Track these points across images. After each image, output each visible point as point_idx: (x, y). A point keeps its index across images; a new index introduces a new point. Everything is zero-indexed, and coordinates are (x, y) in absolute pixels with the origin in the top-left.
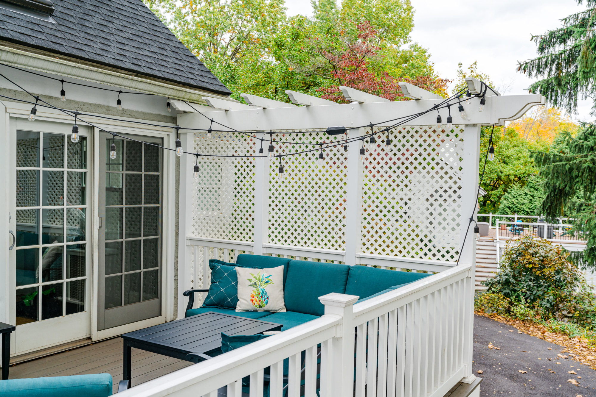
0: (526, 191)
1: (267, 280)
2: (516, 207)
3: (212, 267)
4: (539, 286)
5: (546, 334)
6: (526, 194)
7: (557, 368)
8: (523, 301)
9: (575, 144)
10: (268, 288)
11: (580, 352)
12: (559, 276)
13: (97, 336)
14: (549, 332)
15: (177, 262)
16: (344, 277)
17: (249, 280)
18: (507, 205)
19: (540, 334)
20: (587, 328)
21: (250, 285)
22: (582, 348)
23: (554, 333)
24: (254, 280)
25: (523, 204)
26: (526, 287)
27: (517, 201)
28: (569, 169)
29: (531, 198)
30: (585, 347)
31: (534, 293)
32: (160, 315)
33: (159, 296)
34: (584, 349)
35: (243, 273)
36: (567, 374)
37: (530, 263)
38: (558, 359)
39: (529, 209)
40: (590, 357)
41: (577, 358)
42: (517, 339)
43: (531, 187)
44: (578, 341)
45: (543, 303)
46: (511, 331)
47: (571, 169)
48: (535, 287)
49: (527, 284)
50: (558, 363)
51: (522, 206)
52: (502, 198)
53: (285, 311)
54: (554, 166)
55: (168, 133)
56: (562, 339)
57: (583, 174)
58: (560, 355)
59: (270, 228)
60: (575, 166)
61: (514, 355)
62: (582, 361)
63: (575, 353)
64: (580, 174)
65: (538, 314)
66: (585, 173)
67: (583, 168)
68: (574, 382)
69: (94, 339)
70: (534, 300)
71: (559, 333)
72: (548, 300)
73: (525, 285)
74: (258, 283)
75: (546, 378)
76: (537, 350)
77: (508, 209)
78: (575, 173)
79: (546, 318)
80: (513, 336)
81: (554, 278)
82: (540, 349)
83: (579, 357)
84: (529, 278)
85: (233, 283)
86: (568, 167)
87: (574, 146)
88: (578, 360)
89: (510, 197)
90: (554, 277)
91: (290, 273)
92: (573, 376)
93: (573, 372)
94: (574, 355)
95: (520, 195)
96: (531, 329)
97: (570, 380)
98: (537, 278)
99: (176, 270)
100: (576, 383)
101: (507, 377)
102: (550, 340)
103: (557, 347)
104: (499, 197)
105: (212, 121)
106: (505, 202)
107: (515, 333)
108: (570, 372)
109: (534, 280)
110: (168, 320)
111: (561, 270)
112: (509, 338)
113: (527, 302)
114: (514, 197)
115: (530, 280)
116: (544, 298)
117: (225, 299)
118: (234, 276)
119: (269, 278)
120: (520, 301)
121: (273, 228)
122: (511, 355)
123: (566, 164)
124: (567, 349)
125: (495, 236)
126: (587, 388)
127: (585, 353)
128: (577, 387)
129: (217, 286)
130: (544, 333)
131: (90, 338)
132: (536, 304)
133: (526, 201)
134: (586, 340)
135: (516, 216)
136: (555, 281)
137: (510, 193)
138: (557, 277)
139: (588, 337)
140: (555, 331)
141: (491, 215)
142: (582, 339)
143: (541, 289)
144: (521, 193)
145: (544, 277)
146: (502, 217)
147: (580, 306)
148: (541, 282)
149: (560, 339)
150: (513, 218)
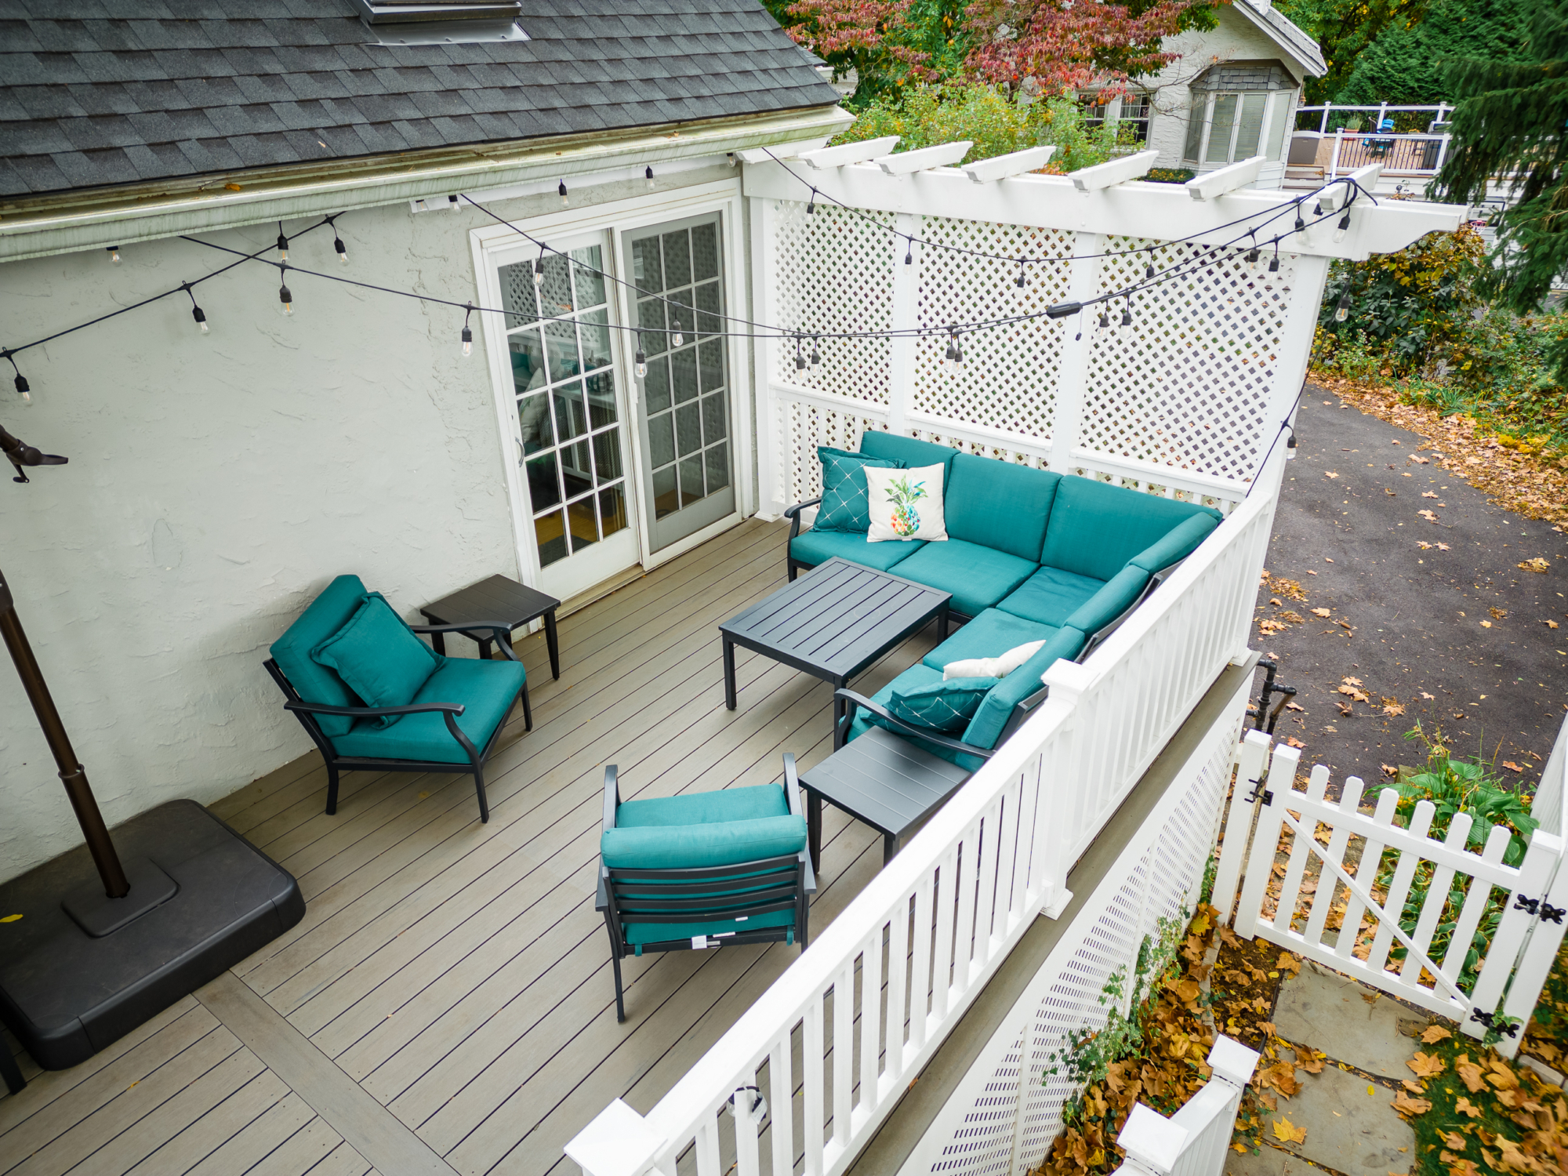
0: (1420, 35)
1: (916, 491)
2: (1388, 77)
3: (825, 461)
4: (1402, 307)
5: (1395, 410)
6: (1418, 44)
7: (1405, 486)
8: (1363, 339)
9: (1551, 29)
10: (919, 505)
11: (1455, 447)
12: (1447, 289)
13: (650, 562)
14: (1402, 405)
15: (754, 422)
16: (1047, 496)
17: (888, 491)
18: (1369, 74)
19: (1383, 408)
20: (1482, 393)
21: (891, 500)
22: (1461, 440)
23: (1412, 407)
24: (896, 491)
25: (1404, 70)
26: (1375, 310)
27: (1393, 63)
28: (1519, 106)
29: (1427, 53)
30: (1468, 438)
31: (1388, 323)
32: (734, 511)
33: (730, 482)
34: (1465, 442)
35: (880, 478)
36: (1418, 496)
38: (1409, 464)
39: (1418, 80)
40: (1472, 460)
41: (1446, 462)
42: (1336, 421)
44: (1457, 422)
45: (1403, 344)
46: (1327, 403)
47: (1523, 106)
48: (1393, 311)
49: (1376, 304)
50: (1406, 474)
51: (1403, 75)
52: (1361, 55)
53: (946, 538)
54: (1487, 100)
55: (729, 199)
56: (1424, 419)
57: (1547, 117)
58: (1413, 457)
59: (917, 384)
60: (1534, 98)
61: (1323, 458)
62: (1455, 469)
63: (1444, 450)
64: (1541, 117)
65: (1385, 365)
66: (1553, 114)
67: (1552, 103)
68: (1428, 514)
69: (647, 568)
70: (1385, 338)
71: (1422, 406)
72: (1414, 338)
73: (1372, 307)
74: (904, 497)
75: (1377, 508)
76: (1371, 446)
77: (1369, 83)
78: (1531, 114)
79: (1400, 373)
80: (1328, 416)
81: (1437, 293)
82: (1377, 443)
83: (1450, 462)
84: (1384, 291)
85: (861, 492)
86: (1517, 100)
87: (1545, 34)
88: (1447, 467)
89: (1379, 53)
90: (1437, 290)
91: (955, 478)
92: (1428, 503)
93: (1431, 494)
94: (1441, 456)
95: (1403, 47)
96: (1367, 397)
97: (1422, 512)
98: (1401, 293)
99: (755, 435)
100: (1433, 519)
101: (1303, 507)
102: (1400, 422)
103: (1411, 438)
104: (1353, 53)
105: (815, 191)
106: (1365, 65)
107: (1335, 407)
108: (1425, 495)
109: (1393, 297)
110: (746, 516)
111: (1455, 276)
112: (1320, 419)
113: (1369, 341)
114: (1389, 54)
115: (1386, 296)
116: (1406, 334)
117: (848, 518)
118: (863, 480)
119: (921, 487)
120: (1354, 338)
121: (923, 372)
122: (1318, 458)
123: (1515, 94)
124: (1429, 443)
125: (1329, 164)
126: (1451, 529)
127: (1464, 451)
128: (1432, 527)
129: (833, 495)
130: (1391, 406)
131: (639, 565)
132: (1388, 343)
133: (1413, 62)
134: (1472, 422)
135: (1383, 108)
136: (1438, 299)
137: (1380, 43)
138: (1443, 291)
139: (1477, 414)
140: (1413, 402)
141: (1327, 107)
142: (1463, 421)
143: (1405, 314)
144: (1408, 40)
145: (1413, 289)
146: (1352, 112)
147: (1477, 351)
148: (1408, 301)
149: (1421, 419)
150: (1376, 114)
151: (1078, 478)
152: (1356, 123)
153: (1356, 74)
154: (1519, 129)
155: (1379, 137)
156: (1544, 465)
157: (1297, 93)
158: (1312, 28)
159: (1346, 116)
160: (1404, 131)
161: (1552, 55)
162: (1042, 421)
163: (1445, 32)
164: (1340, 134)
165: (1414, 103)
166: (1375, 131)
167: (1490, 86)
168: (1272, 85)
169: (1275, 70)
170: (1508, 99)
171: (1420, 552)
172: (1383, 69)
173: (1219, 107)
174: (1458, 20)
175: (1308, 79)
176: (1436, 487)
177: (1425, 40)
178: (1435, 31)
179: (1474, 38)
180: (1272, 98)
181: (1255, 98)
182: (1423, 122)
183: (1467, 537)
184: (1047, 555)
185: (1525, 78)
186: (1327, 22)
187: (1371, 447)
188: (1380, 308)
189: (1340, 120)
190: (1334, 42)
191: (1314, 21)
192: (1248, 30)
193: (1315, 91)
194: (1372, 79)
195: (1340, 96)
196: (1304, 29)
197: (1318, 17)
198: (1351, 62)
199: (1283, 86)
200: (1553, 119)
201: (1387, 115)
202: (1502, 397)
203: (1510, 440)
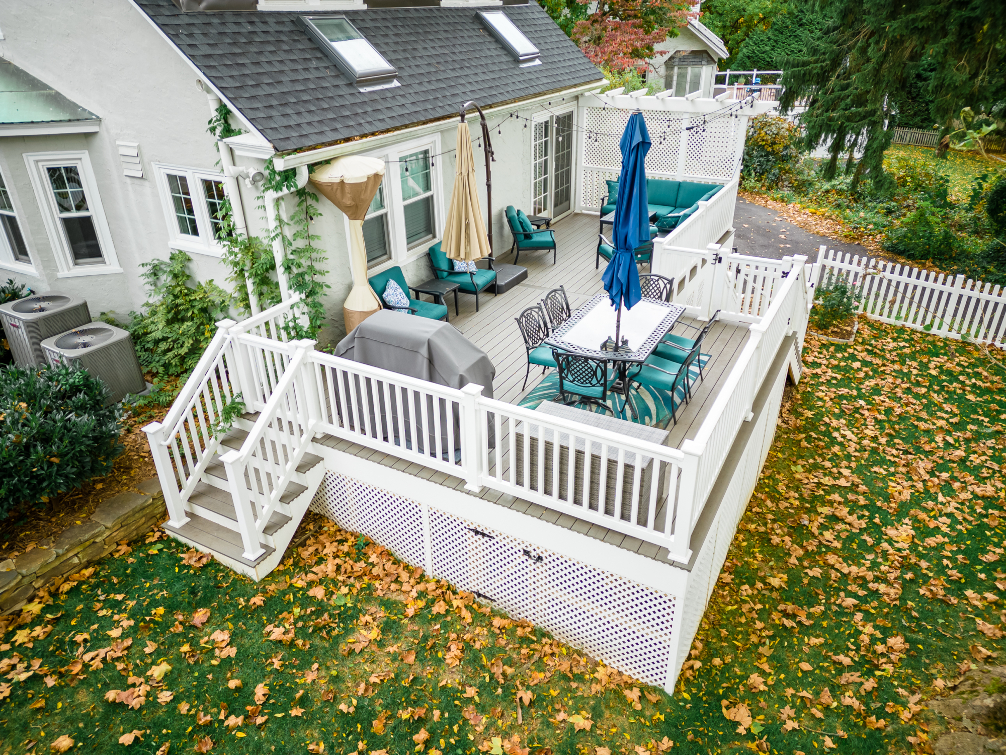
0: (770, 34)
2: (756, 56)
4: (768, 161)
6: (769, 39)
7: (774, 228)
8: (753, 175)
11: (792, 215)
12: (786, 152)
14: (771, 201)
16: (677, 187)
18: (747, 54)
19: (764, 202)
20: (802, 194)
22: (794, 212)
25: (764, 52)
26: (757, 162)
27: (758, 48)
29: (774, 44)
30: (797, 211)
31: (763, 168)
32: (570, 209)
33: (569, 199)
34: (796, 213)
36: (778, 231)
37: (763, 140)
38: (775, 221)
39: (770, 58)
40: (799, 219)
41: (789, 220)
43: (776, 30)
44: (793, 206)
45: (770, 176)
48: (765, 162)
50: (774, 224)
51: (763, 55)
52: (742, 45)
55: (575, 107)
56: (780, 205)
58: (776, 218)
62: (793, 222)
63: (788, 216)
64: (811, 79)
65: (763, 185)
68: (783, 236)
70: (762, 174)
71: (779, 201)
72: (774, 173)
75: (763, 235)
77: (747, 59)
79: (769, 188)
81: (782, 154)
82: (762, 215)
84: (761, 154)
86: (803, 72)
89: (751, 43)
90: (782, 152)
92: (783, 233)
93: (783, 230)
94: (787, 218)
95: (762, 41)
96: (757, 199)
97: (780, 236)
98: (768, 154)
102: (771, 207)
103: (775, 212)
104: (738, 43)
105: (606, 103)
106: (745, 50)
107: (744, 203)
108: (781, 230)
109: (765, 156)
110: (572, 211)
111: (789, 146)
113: (756, 176)
114: (756, 44)
115: (761, 156)
116: (771, 172)
120: (750, 175)
123: (802, 69)
124: (783, 214)
127: (796, 216)
128: (784, 240)
130: (767, 202)
132: (764, 177)
133: (768, 48)
134: (799, 205)
135: (755, 72)
136: (783, 156)
137: (751, 38)
138: (784, 153)
139: (801, 202)
140: (775, 200)
141: (728, 72)
142: (796, 205)
143: (770, 163)
144: (764, 37)
145: (773, 153)
146: (740, 75)
147: (799, 177)
148: (771, 157)
149: (778, 206)
150: (751, 76)
151: (685, 182)
152: (742, 80)
153: (740, 55)
154: (804, 82)
155: (754, 87)
156: (826, 219)
157: (715, 66)
158: (717, 30)
159: (737, 77)
160: (765, 84)
161: (813, 55)
162: (674, 168)
163: (782, 33)
164: (736, 86)
165: (770, 70)
166: (752, 84)
167: (793, 67)
168: (704, 63)
169: (705, 55)
170: (799, 71)
171: (780, 248)
172: (754, 52)
173: (679, 75)
174: (787, 27)
175: (720, 60)
176: (785, 228)
177: (772, 37)
178: (777, 33)
179: (795, 36)
180: (704, 67)
181: (696, 69)
182: (773, 79)
183: (797, 243)
184: (678, 204)
185: (805, 64)
186: (724, 27)
187: (760, 216)
188: (759, 161)
189: (734, 79)
190: (728, 37)
191: (717, 27)
192: (692, 36)
193: (723, 65)
194: (749, 57)
195: (733, 66)
196: (713, 31)
197: (720, 24)
198: (738, 47)
199: (709, 63)
200: (815, 79)
201: (757, 76)
202: (810, 195)
203: (814, 211)
